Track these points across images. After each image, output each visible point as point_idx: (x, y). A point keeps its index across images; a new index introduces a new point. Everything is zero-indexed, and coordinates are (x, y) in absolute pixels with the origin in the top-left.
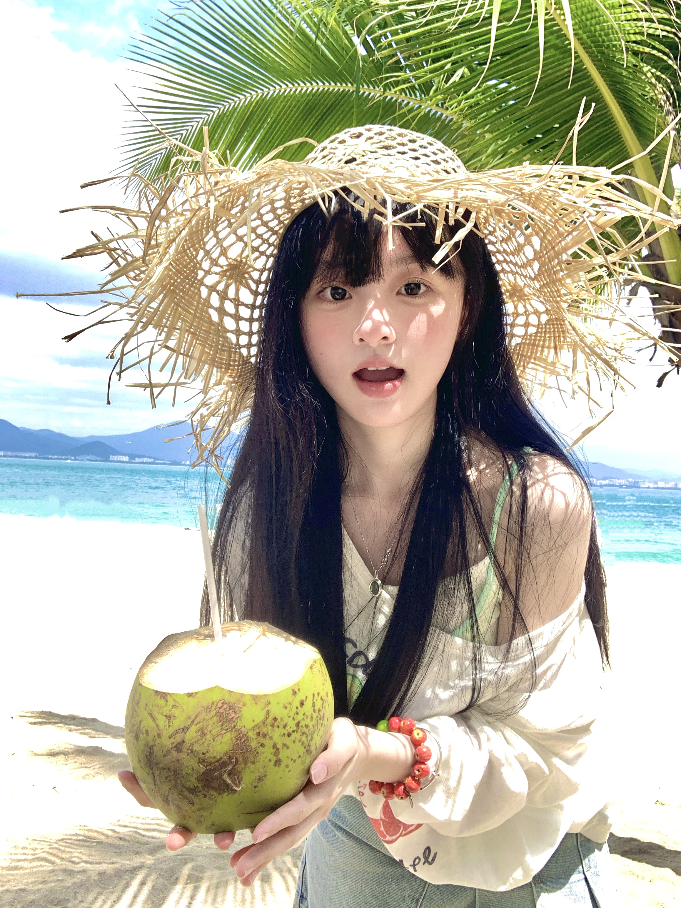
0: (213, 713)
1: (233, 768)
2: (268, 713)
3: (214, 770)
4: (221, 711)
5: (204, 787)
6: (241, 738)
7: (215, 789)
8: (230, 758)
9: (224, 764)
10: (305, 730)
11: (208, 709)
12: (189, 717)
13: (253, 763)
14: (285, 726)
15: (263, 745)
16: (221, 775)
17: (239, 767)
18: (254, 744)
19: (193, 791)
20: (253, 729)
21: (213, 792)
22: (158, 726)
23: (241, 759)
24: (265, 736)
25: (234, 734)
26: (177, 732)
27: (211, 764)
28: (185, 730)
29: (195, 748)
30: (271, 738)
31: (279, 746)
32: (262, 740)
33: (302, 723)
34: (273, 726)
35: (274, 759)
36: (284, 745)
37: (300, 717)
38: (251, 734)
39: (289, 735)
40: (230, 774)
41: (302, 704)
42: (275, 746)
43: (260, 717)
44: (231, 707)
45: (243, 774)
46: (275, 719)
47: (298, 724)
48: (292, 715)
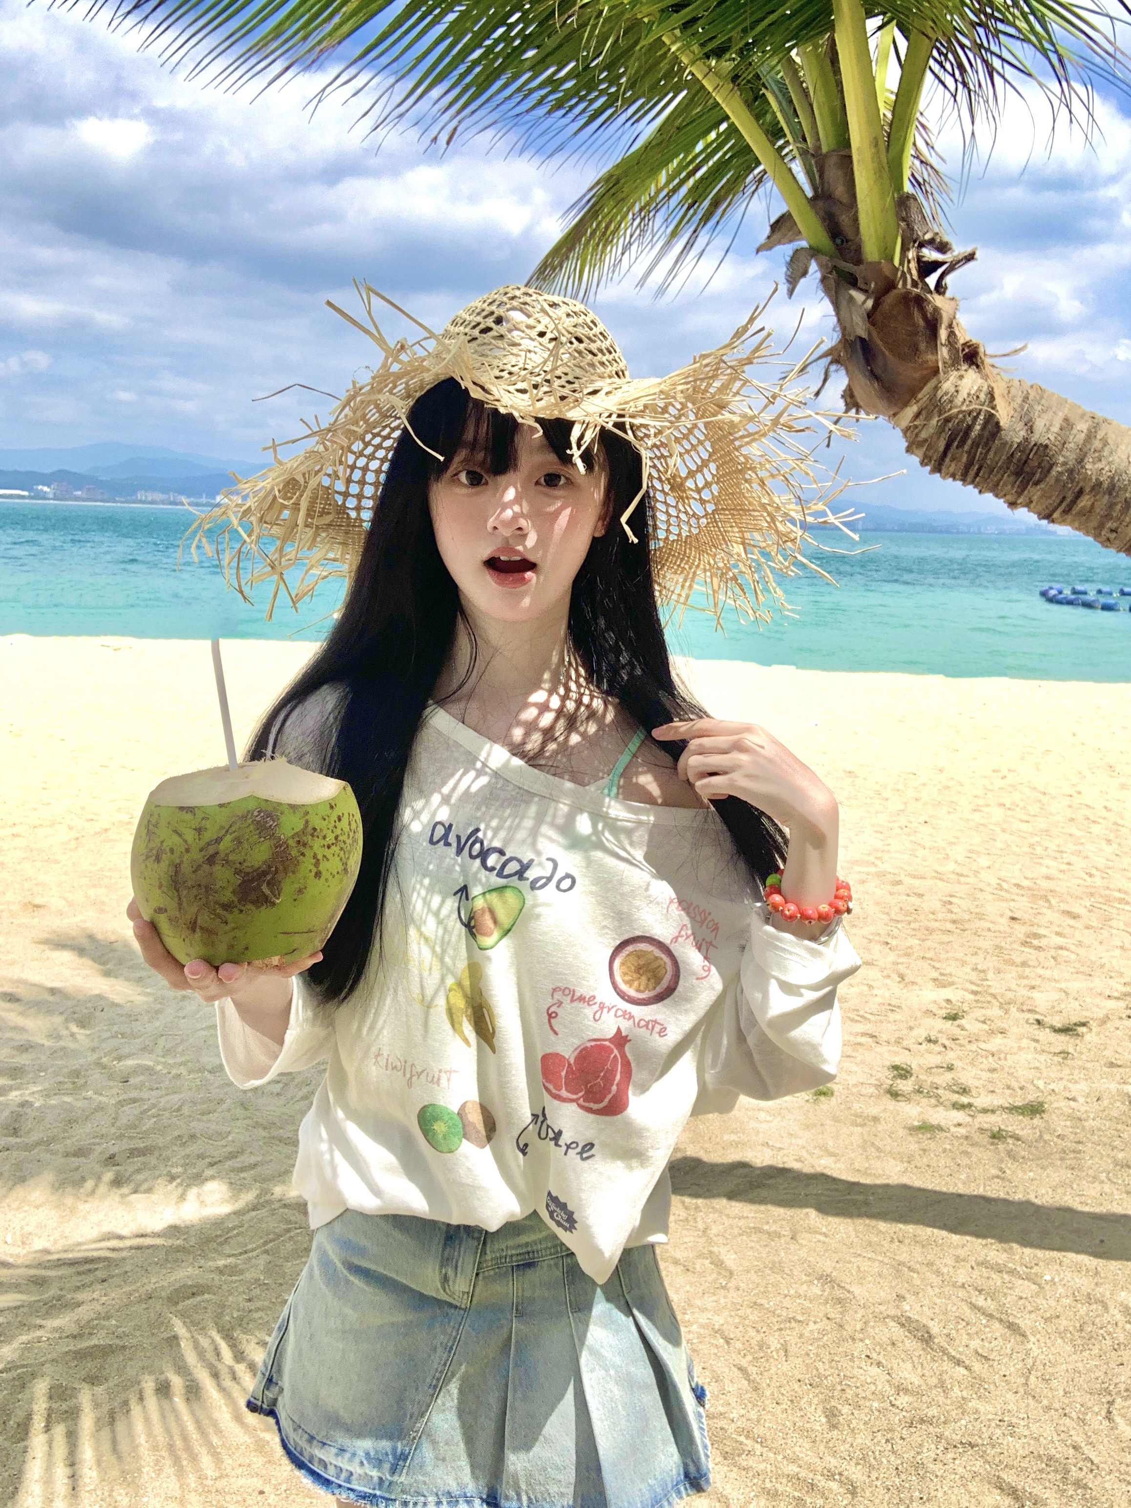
0: (250, 821)
1: (273, 878)
2: (307, 822)
3: (252, 880)
4: (258, 819)
5: (239, 901)
6: (281, 846)
7: (253, 903)
8: (269, 867)
9: (264, 873)
10: (342, 845)
11: (244, 817)
12: (222, 827)
13: (294, 872)
14: (324, 837)
15: (303, 854)
16: (259, 886)
17: (279, 876)
18: (294, 853)
19: (227, 907)
20: (293, 837)
21: (250, 906)
22: (186, 841)
23: (281, 868)
24: (305, 845)
25: (273, 842)
26: (208, 844)
27: (248, 874)
28: (218, 840)
29: (231, 858)
30: (311, 847)
31: (320, 857)
32: (302, 849)
33: (340, 838)
34: (313, 836)
35: (314, 870)
36: (324, 856)
37: (338, 832)
38: (291, 843)
39: (329, 847)
40: (268, 884)
41: (340, 819)
42: (315, 856)
43: (299, 826)
44: (269, 815)
45: (283, 885)
46: (315, 829)
47: (336, 838)
48: (331, 826)
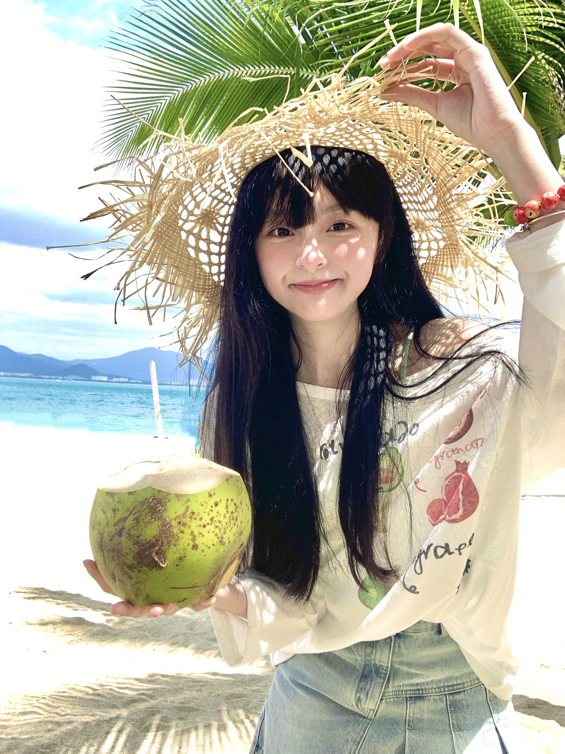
0: (146, 506)
1: (160, 549)
2: (187, 508)
3: (145, 550)
4: (152, 504)
5: (138, 564)
6: (166, 525)
7: (147, 566)
8: (157, 541)
9: (153, 545)
10: (218, 524)
11: (142, 503)
12: (128, 510)
13: (175, 545)
14: (201, 519)
15: (182, 532)
16: (151, 554)
17: (164, 548)
18: (175, 531)
19: (131, 567)
20: (175, 519)
21: (145, 568)
22: (107, 517)
23: (165, 542)
24: (184, 525)
25: (160, 522)
26: (119, 521)
27: (143, 545)
28: (125, 519)
29: (132, 532)
30: (189, 527)
31: (196, 534)
32: (182, 528)
33: (216, 519)
34: (191, 518)
35: (192, 544)
36: (200, 533)
37: (214, 514)
38: (174, 523)
39: (204, 526)
40: (157, 553)
41: (216, 504)
42: (192, 533)
43: (181, 510)
44: (159, 502)
45: (167, 554)
46: (193, 513)
47: (212, 519)
48: (207, 511)
